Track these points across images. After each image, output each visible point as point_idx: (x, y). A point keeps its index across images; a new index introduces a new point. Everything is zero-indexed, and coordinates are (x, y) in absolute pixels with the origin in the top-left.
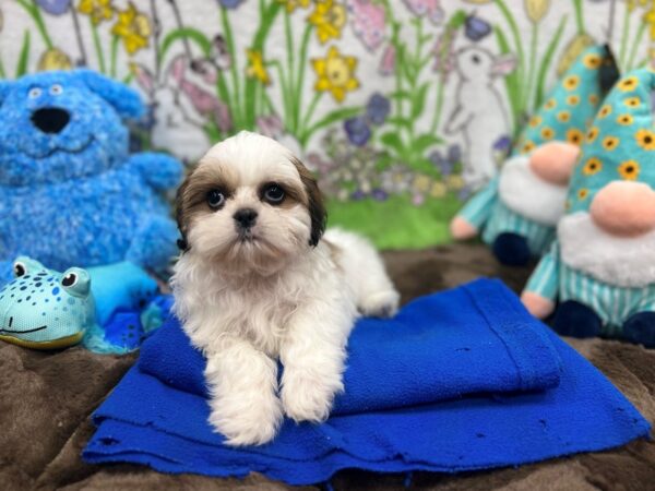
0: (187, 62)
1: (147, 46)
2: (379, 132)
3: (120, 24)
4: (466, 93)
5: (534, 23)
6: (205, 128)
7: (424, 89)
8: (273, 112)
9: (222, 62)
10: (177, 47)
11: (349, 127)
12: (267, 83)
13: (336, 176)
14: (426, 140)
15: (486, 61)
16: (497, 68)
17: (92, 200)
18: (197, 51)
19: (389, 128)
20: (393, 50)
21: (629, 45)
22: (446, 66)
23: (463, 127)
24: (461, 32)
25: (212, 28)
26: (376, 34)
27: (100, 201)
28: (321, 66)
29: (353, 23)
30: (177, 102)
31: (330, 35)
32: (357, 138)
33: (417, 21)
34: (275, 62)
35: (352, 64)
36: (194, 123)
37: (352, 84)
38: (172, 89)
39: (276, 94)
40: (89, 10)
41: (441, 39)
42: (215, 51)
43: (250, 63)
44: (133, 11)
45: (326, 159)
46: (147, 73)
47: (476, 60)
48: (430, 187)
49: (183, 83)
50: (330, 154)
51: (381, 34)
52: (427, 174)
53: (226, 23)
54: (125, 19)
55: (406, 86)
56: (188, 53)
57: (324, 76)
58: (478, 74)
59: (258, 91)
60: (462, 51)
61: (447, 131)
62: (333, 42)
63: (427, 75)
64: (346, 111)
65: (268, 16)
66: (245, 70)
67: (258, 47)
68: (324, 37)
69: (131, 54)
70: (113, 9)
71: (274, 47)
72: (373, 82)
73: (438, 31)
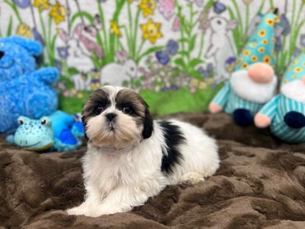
0: (83, 27)
1: (64, 20)
2: (174, 58)
3: (52, 11)
4: (215, 38)
5: (247, 4)
6: (91, 58)
7: (195, 37)
8: (123, 49)
9: (99, 27)
10: (78, 20)
11: (159, 56)
12: (120, 36)
13: (153, 79)
14: (196, 61)
15: (224, 23)
16: (229, 27)
17: (15, 88)
18: (87, 22)
19: (178, 56)
20: (179, 19)
21: (296, 13)
22: (205, 26)
23: (214, 55)
24: (212, 10)
25: (94, 11)
26: (170, 12)
27: (18, 88)
28: (145, 27)
29: (159, 7)
30: (78, 46)
31: (149, 13)
32: (162, 61)
33: (190, 5)
34: (123, 26)
35: (159, 26)
36: (86, 55)
37: (159, 35)
38: (76, 39)
39: (124, 41)
40: (38, 5)
41: (202, 13)
42: (95, 22)
43: (112, 27)
44: (58, 5)
45: (147, 70)
46: (64, 32)
47: (219, 22)
48: (199, 84)
49: (81, 36)
50: (150, 68)
51: (172, 12)
52: (196, 77)
53: (100, 9)
54: (55, 9)
55: (186, 36)
56: (83, 23)
57: (146, 32)
58: (221, 29)
59: (116, 40)
60: (212, 18)
61: (206, 57)
62: (150, 16)
63: (196, 30)
64: (156, 48)
65: (119, 6)
66: (110, 30)
67: (115, 19)
68: (146, 14)
69: (57, 24)
70: (49, 4)
71: (123, 19)
72: (169, 34)
73: (201, 9)
